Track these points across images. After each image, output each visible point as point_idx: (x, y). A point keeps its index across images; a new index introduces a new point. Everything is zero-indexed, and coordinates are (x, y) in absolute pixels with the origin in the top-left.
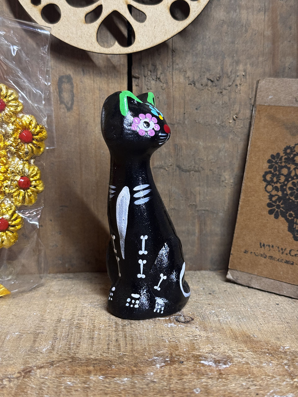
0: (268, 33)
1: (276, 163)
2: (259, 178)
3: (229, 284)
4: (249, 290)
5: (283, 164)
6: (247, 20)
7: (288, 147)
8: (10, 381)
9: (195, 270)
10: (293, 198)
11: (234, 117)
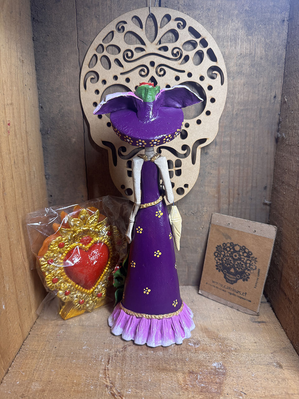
0: (216, 195)
1: (220, 249)
2: (212, 254)
3: (200, 296)
4: (208, 299)
5: (222, 250)
6: (208, 190)
7: (224, 243)
8: (119, 353)
9: (186, 285)
10: (226, 265)
11: (202, 227)
